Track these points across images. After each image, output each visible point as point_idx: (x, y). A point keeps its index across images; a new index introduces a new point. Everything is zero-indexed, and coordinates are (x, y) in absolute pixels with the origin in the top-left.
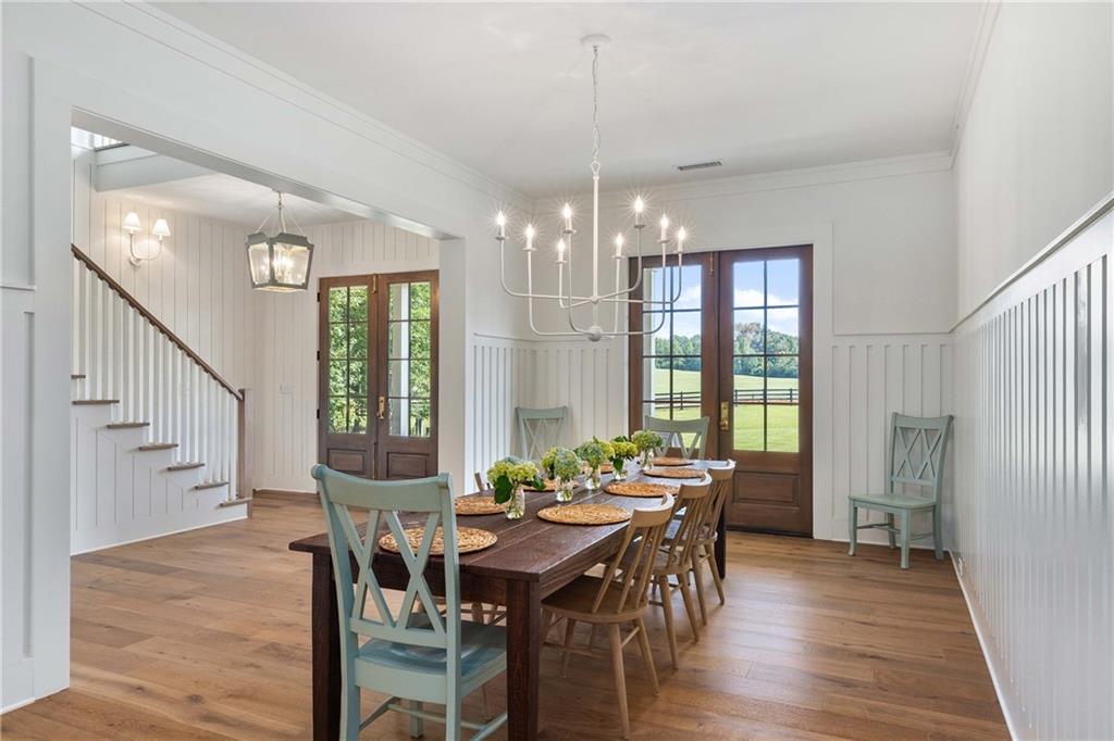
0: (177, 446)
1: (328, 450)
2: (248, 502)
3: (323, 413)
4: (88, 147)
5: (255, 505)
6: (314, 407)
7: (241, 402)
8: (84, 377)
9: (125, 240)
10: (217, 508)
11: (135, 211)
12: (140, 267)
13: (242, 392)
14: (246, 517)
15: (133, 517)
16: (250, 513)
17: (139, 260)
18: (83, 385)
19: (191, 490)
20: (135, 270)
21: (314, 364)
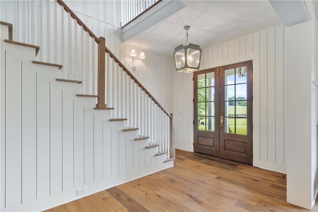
0: (149, 138)
1: (198, 136)
2: (174, 160)
3: (195, 123)
4: (119, 27)
5: (176, 160)
6: (192, 120)
7: (171, 119)
8: (113, 109)
9: (131, 60)
10: (163, 163)
11: (134, 49)
12: (136, 70)
13: (172, 115)
14: (173, 166)
15: (133, 169)
16: (174, 164)
17: (135, 67)
18: (113, 112)
19: (154, 156)
20: (134, 71)
21: (192, 104)
